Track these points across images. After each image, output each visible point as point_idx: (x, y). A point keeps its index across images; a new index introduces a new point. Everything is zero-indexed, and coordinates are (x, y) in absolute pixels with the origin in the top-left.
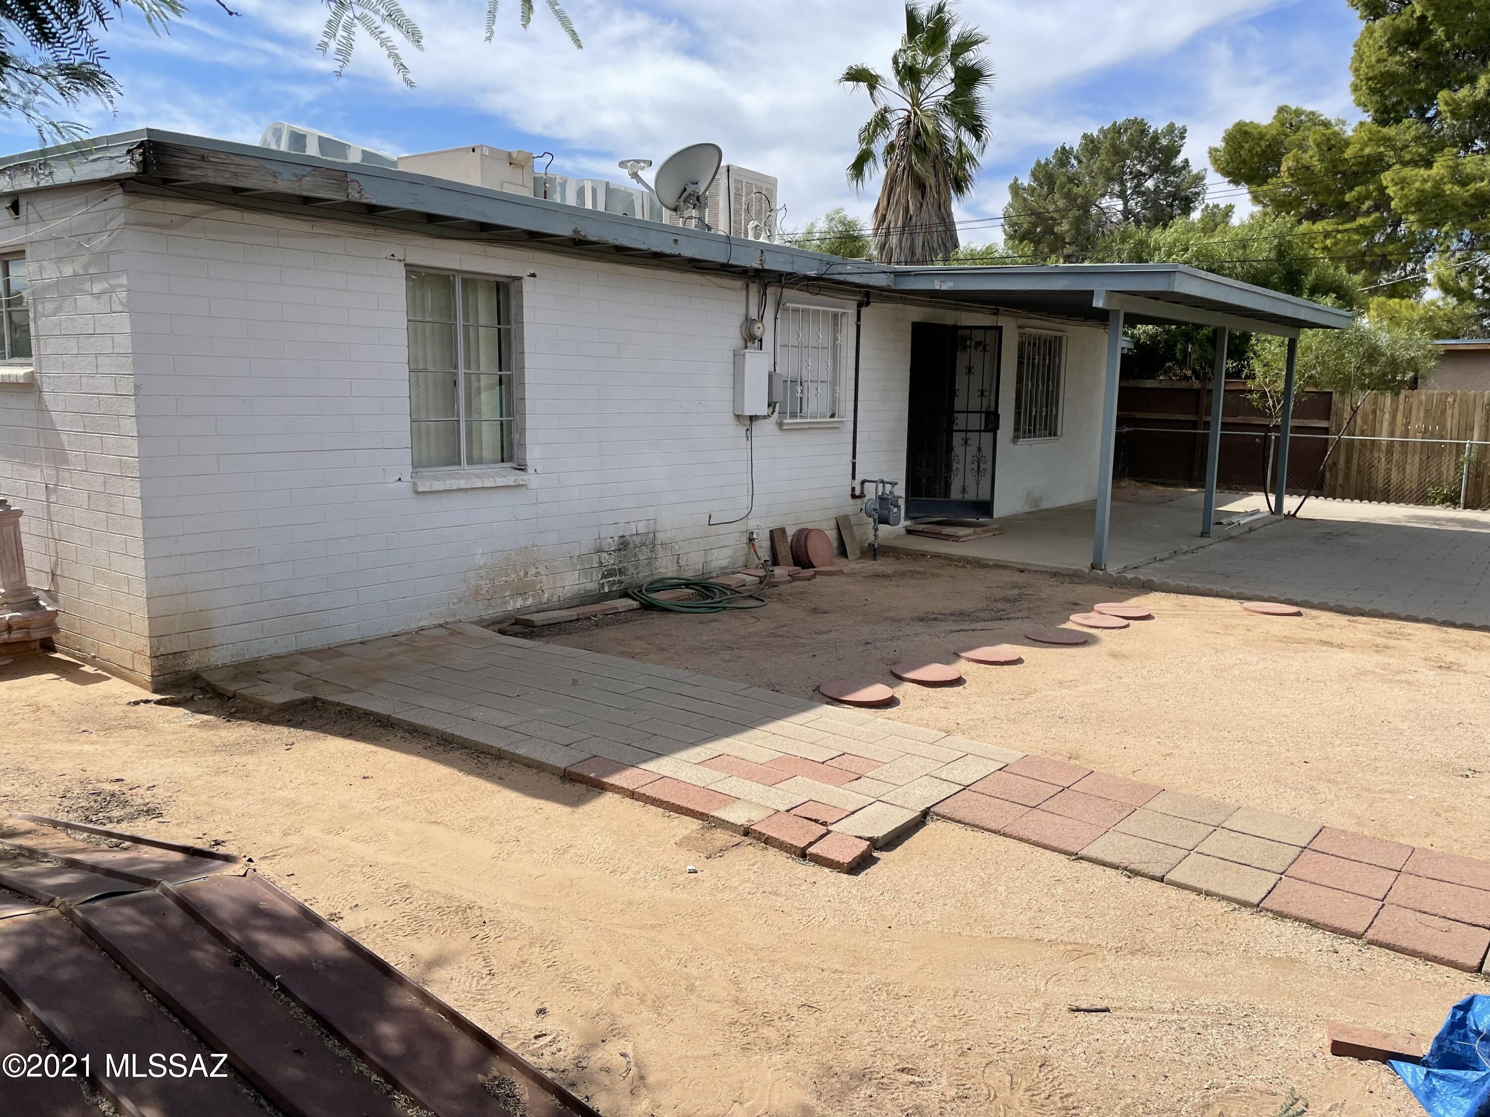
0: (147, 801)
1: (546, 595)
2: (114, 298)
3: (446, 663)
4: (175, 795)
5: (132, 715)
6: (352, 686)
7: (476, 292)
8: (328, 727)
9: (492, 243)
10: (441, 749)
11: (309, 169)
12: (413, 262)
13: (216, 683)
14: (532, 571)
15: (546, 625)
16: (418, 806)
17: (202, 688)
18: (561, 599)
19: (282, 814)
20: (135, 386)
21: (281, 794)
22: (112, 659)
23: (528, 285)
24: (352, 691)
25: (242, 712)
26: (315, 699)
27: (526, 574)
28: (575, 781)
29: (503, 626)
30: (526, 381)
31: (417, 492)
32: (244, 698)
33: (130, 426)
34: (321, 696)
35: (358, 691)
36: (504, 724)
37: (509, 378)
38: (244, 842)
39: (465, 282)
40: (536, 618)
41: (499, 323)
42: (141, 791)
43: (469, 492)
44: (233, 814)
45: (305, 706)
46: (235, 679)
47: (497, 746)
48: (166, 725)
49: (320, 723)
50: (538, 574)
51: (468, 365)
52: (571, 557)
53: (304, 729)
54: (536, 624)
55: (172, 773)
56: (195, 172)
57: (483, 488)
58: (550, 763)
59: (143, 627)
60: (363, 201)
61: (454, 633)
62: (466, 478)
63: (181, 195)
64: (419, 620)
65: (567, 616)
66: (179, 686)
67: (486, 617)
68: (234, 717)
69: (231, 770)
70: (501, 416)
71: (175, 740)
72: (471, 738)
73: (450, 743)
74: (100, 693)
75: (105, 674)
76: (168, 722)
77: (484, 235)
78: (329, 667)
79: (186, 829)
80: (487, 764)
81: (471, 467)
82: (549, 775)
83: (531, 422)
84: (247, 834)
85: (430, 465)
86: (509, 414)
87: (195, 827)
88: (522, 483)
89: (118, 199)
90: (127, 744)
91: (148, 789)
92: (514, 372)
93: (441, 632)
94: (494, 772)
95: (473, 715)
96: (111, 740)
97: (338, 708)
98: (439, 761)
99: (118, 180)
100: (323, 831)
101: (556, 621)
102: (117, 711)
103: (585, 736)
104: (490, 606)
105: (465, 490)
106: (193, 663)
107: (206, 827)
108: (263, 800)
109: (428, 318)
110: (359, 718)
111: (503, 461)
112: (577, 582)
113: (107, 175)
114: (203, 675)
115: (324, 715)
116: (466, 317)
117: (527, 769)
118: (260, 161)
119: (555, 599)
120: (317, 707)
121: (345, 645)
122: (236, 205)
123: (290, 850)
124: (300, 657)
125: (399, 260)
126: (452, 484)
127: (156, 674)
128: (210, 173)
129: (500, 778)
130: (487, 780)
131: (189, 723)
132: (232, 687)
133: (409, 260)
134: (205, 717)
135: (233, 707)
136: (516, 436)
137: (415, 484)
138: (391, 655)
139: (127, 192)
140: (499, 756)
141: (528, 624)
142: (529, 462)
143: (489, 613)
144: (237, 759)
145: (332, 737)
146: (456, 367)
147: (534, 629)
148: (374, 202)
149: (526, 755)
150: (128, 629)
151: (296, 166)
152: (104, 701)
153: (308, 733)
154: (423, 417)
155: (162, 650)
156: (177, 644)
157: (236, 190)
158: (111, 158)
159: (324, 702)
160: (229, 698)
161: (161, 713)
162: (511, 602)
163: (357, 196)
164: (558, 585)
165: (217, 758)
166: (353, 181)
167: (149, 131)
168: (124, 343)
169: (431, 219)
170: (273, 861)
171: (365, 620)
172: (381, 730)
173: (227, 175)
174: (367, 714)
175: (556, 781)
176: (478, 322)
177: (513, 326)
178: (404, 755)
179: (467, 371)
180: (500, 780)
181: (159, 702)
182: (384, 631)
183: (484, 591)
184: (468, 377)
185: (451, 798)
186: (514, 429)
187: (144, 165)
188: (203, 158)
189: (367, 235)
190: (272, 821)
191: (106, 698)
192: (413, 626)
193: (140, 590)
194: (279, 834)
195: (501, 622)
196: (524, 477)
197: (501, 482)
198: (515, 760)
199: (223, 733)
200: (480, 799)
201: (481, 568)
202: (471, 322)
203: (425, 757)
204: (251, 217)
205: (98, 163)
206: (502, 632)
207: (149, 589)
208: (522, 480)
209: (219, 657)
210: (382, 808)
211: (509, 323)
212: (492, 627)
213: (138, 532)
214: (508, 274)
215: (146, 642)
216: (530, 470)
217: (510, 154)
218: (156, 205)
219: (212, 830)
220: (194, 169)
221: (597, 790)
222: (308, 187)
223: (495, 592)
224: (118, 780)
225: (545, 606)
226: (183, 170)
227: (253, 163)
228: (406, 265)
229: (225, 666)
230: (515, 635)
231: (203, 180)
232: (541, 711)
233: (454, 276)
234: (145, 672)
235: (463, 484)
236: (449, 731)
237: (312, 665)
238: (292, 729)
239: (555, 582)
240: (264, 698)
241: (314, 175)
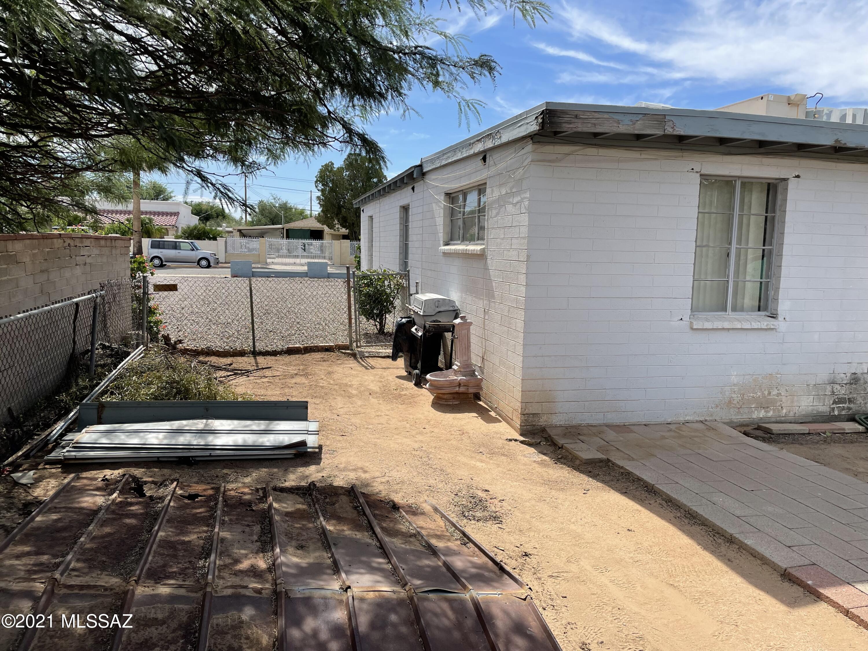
0: (497, 510)
1: (784, 411)
2: (522, 205)
3: (700, 452)
4: (513, 510)
5: (507, 447)
6: (633, 456)
7: (751, 191)
8: (613, 483)
9: (767, 155)
10: (686, 521)
11: (641, 116)
12: (706, 173)
13: (554, 437)
14: (775, 392)
15: (782, 434)
16: (662, 566)
17: (545, 438)
18: (796, 415)
19: (570, 544)
20: (527, 256)
21: (572, 527)
22: (504, 411)
23: (792, 184)
24: (633, 459)
25: (565, 459)
26: (608, 460)
27: (769, 393)
28: (794, 582)
29: (748, 429)
30: (784, 254)
31: (692, 329)
32: (567, 450)
33: (522, 279)
34: (612, 459)
35: (637, 460)
36: (738, 513)
37: (771, 252)
38: (543, 558)
39: (743, 184)
40: (775, 428)
41: (767, 212)
42: (496, 501)
43: (731, 331)
44: (541, 534)
45: (601, 464)
46: (565, 435)
47: (730, 532)
48: (522, 458)
49: (607, 478)
50: (779, 394)
51: (739, 242)
52: (808, 385)
53: (598, 480)
54: (774, 432)
55: (515, 493)
56: (571, 126)
57: (742, 329)
58: (773, 560)
59: (518, 395)
60: (675, 133)
61: (711, 429)
62: (729, 321)
63: (562, 141)
64: (686, 415)
65: (800, 430)
66: (534, 434)
67: (735, 421)
68: (559, 461)
69: (548, 500)
70: (761, 278)
71: (523, 470)
72: (710, 519)
73: (694, 518)
74: (494, 430)
75: (500, 418)
76: (524, 456)
77: (762, 150)
78: (621, 439)
79: (512, 538)
80: (720, 544)
81: (734, 313)
82: (770, 569)
83: (784, 283)
84: (545, 553)
85: (704, 310)
86: (768, 277)
87: (517, 537)
88: (772, 327)
89: (529, 147)
90: (498, 466)
91: (500, 501)
92: (775, 247)
93: (700, 426)
94: (725, 552)
95: (715, 499)
96: (491, 461)
97: (622, 471)
98: (683, 531)
99: (530, 136)
100: (593, 567)
101: (790, 432)
102: (500, 443)
103: (807, 542)
104: (739, 413)
105: (728, 329)
106: (543, 421)
107: (523, 539)
108: (562, 529)
109: (714, 210)
110: (634, 481)
111: (759, 310)
112: (811, 404)
113: (525, 134)
114: (547, 429)
115: (613, 474)
116: (742, 209)
117: (753, 558)
118: (610, 114)
119: (792, 414)
120: (609, 466)
121: (634, 425)
122: (595, 145)
123: (569, 575)
124: (606, 428)
125: (697, 172)
126: (718, 325)
127: (523, 424)
128: (580, 125)
129: (729, 560)
130: (719, 559)
131: (534, 459)
132: (561, 441)
133: (704, 172)
134: (544, 457)
135: (560, 454)
136: (771, 293)
137: (691, 323)
138: (663, 438)
139: (534, 143)
140: (731, 540)
141: (768, 431)
142: (779, 312)
143: (737, 418)
144: (553, 492)
145: (613, 491)
146: (730, 244)
147: (772, 436)
148: (682, 133)
149: (753, 546)
150: (512, 395)
151: (633, 115)
152: (495, 436)
153: (600, 484)
154: (703, 277)
155: (527, 411)
156: (534, 409)
157: (596, 135)
158: (528, 123)
159: (614, 464)
160: (559, 448)
161: (522, 449)
162: (756, 412)
163: (671, 130)
164: (795, 404)
165: (542, 489)
166: (669, 121)
167: (547, 103)
168: (524, 231)
169: (722, 141)
170: (556, 581)
171: (649, 410)
172: (647, 494)
173: (590, 125)
174: (639, 479)
175: (776, 577)
176: (750, 212)
177: (778, 213)
178: (659, 519)
179: (738, 246)
180: (728, 561)
181: (522, 442)
182: (661, 420)
183: (735, 402)
184: (738, 250)
185: (688, 567)
186: (770, 288)
187: (543, 125)
188: (576, 117)
189: (676, 157)
190: (563, 547)
191: (497, 433)
192: (682, 419)
193: (519, 373)
194: (564, 559)
195: (747, 425)
196: (774, 323)
197: (755, 325)
198: (742, 547)
199: (551, 471)
200: (711, 574)
201: (734, 385)
202: (745, 212)
203: (674, 525)
204: (603, 152)
205: (522, 127)
206: (746, 434)
207: (523, 375)
208: (773, 325)
209: (558, 420)
210: (636, 559)
211: (774, 211)
212: (738, 428)
213: (521, 341)
214: (777, 177)
215: (519, 404)
216: (781, 318)
217: (789, 98)
218: (549, 148)
219: (526, 543)
220: (570, 123)
221: (813, 597)
222: (639, 128)
223: (743, 404)
224: (486, 490)
225: (783, 419)
226: (564, 125)
227: (606, 116)
228: (701, 175)
229: (561, 426)
230: (756, 438)
231: (575, 130)
232: (770, 509)
233: (735, 181)
234: (517, 423)
235: (726, 325)
236: (694, 508)
237: (611, 435)
238: (590, 479)
239: (792, 402)
240: (577, 453)
241: (643, 120)
